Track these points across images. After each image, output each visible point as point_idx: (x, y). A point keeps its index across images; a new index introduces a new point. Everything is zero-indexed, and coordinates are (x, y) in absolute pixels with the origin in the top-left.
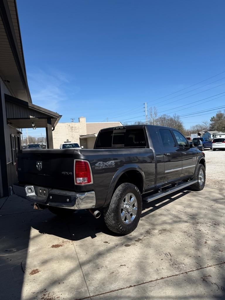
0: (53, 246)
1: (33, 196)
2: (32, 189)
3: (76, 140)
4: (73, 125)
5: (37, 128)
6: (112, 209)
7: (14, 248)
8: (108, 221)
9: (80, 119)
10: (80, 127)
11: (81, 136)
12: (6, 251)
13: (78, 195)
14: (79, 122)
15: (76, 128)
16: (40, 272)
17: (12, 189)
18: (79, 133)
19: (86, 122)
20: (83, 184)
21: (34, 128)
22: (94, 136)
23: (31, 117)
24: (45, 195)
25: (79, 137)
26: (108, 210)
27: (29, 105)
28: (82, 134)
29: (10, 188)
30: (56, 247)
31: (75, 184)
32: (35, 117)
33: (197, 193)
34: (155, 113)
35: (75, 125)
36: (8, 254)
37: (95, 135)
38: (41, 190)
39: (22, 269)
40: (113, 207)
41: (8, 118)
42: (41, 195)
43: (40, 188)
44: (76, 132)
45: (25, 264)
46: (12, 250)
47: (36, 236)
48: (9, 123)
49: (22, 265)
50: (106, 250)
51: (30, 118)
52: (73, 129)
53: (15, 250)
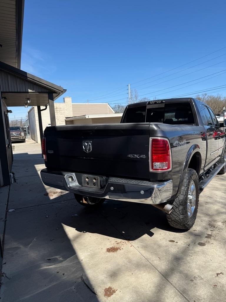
0: (109, 250)
1: (77, 186)
2: (73, 177)
3: (61, 122)
4: (57, 106)
5: (29, 107)
6: (180, 201)
7: (57, 255)
8: (173, 215)
9: (65, 99)
10: (66, 108)
11: (67, 118)
12: (50, 261)
13: (155, 186)
14: (64, 102)
15: (61, 109)
16: (117, 292)
17: (14, 176)
18: (64, 115)
19: (72, 103)
20: (160, 171)
21: (26, 106)
22: (84, 118)
23: (30, 91)
24: (95, 185)
25: (65, 119)
26: (173, 202)
27: (28, 76)
28: (67, 116)
29: (11, 175)
30: (114, 252)
31: (151, 170)
32: (34, 91)
33: (222, 176)
34: (135, 96)
35: (60, 106)
36: (55, 264)
37: (86, 116)
38: (88, 178)
39: (88, 287)
40: (182, 199)
41: (2, 91)
42: (88, 184)
43: (86, 175)
44: (61, 113)
45: (87, 279)
46: (57, 258)
47: (77, 237)
48: (3, 98)
49: (85, 282)
50: (180, 252)
51: (28, 92)
52: (58, 109)
53: (61, 259)
